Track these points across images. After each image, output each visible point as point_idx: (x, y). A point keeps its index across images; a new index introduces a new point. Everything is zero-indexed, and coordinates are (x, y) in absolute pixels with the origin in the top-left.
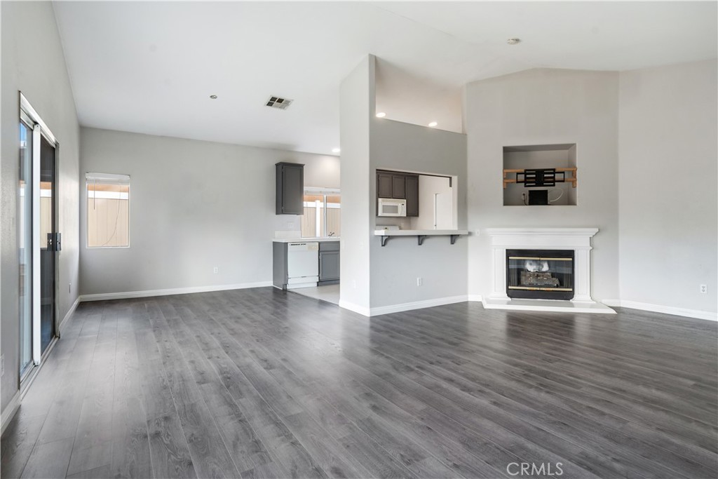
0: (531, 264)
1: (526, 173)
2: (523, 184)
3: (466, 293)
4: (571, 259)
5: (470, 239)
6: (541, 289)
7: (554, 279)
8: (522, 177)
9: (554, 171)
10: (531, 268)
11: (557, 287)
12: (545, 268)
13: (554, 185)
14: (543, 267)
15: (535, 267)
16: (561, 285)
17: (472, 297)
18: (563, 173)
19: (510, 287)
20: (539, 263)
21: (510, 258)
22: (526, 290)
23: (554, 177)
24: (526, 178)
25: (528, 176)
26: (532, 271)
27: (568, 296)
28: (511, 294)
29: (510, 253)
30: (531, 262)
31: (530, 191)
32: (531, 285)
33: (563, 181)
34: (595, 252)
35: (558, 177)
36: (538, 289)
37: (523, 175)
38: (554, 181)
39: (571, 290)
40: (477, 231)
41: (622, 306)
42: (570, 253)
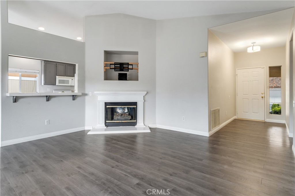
0: (119, 109)
1: (115, 64)
2: (114, 70)
3: (84, 125)
4: (136, 106)
5: (86, 97)
6: (122, 121)
7: (129, 116)
8: (113, 66)
9: (128, 64)
10: (119, 111)
11: (130, 120)
12: (126, 111)
13: (128, 71)
14: (125, 110)
15: (121, 110)
16: (132, 119)
17: (86, 128)
18: (132, 65)
19: (107, 121)
20: (124, 109)
21: (107, 107)
22: (115, 122)
23: (128, 67)
24: (115, 67)
25: (116, 66)
26: (120, 112)
27: (134, 124)
28: (107, 125)
29: (106, 104)
30: (120, 108)
31: (119, 74)
32: (118, 120)
33: (132, 69)
34: (146, 103)
35: (130, 67)
36: (121, 121)
37: (114, 65)
38: (128, 69)
39: (136, 121)
40: (90, 94)
41: (157, 127)
42: (135, 104)
